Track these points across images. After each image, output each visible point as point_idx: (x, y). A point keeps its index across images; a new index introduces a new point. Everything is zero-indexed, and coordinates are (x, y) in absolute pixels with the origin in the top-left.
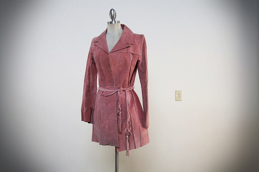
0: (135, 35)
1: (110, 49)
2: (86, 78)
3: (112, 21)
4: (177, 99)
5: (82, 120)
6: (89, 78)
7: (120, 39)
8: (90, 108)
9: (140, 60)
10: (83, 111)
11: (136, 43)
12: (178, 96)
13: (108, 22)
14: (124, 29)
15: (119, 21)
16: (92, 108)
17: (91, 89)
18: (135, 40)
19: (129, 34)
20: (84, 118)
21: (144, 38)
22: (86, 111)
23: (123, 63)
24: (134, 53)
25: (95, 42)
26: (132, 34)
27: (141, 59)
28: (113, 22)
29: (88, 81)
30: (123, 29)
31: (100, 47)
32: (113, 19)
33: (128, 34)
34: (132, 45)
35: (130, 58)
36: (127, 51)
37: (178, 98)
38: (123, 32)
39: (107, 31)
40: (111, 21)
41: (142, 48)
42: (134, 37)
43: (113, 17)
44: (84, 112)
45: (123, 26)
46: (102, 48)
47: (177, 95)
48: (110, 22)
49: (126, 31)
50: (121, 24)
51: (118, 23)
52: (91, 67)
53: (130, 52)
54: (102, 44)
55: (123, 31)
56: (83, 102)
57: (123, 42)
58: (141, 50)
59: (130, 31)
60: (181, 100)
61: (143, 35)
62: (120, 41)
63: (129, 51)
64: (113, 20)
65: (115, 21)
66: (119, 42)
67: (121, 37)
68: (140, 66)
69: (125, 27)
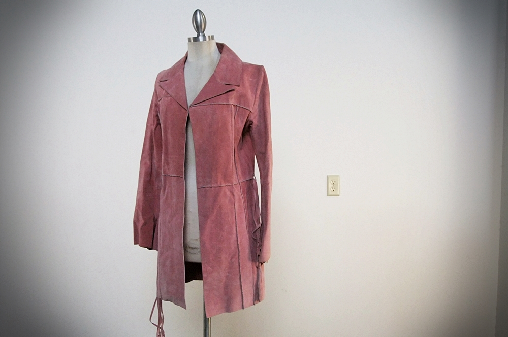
0: (246, 66)
2: (144, 155)
3: (198, 35)
4: (330, 193)
5: (135, 243)
6: (151, 155)
7: (213, 75)
8: (153, 218)
9: (254, 121)
10: (137, 223)
12: (332, 187)
13: (189, 39)
14: (223, 54)
15: (213, 36)
16: (156, 217)
17: (154, 179)
18: (245, 77)
19: (232, 65)
20: (140, 239)
22: (145, 224)
26: (240, 64)
27: (257, 117)
28: (201, 38)
29: (149, 162)
30: (221, 53)
31: (169, 92)
32: (200, 31)
33: (230, 64)
36: (228, 100)
37: (332, 190)
38: (220, 60)
40: (196, 36)
42: (243, 70)
43: (199, 28)
44: (140, 226)
45: (221, 47)
47: (330, 185)
48: (193, 38)
49: (226, 57)
50: (217, 43)
51: (210, 39)
52: (155, 133)
55: (221, 58)
56: (137, 205)
57: (219, 80)
59: (235, 58)
60: (339, 195)
61: (262, 66)
62: (213, 79)
63: (230, 101)
64: (201, 34)
65: (204, 36)
67: (215, 71)
69: (224, 49)
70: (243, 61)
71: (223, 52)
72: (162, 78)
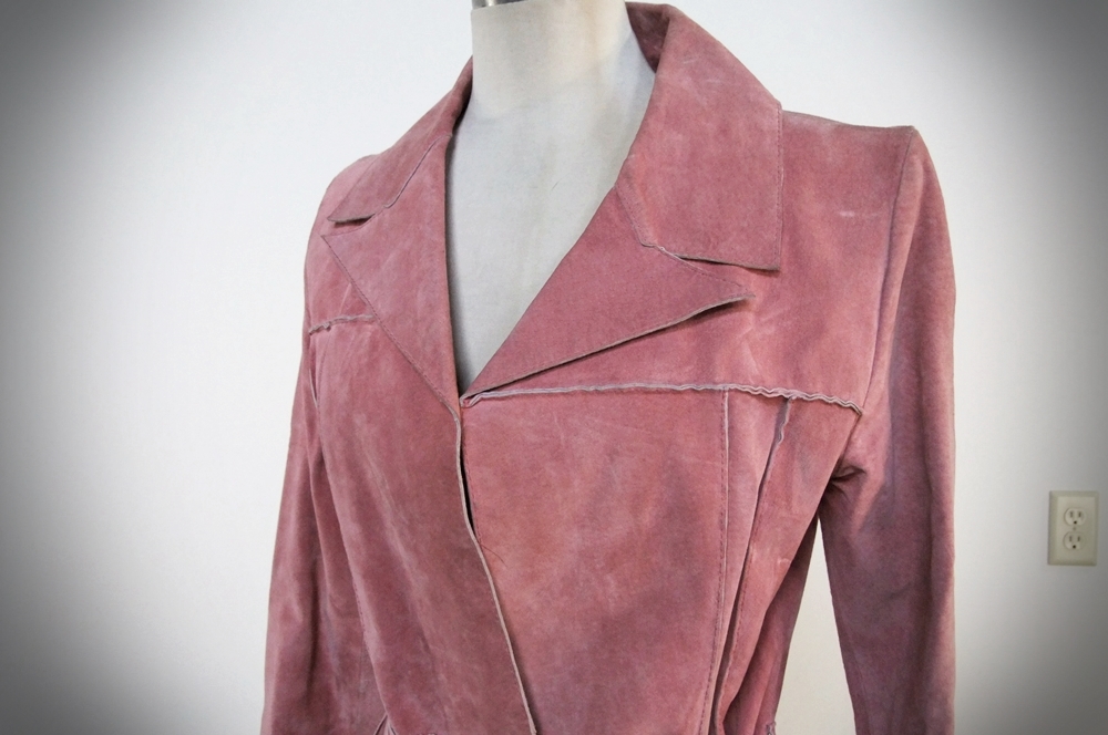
0: (801, 135)
1: (482, 340)
4: (1061, 554)
7: (614, 197)
9: (869, 466)
11: (825, 248)
12: (1070, 533)
14: (664, 71)
17: (333, 682)
18: (812, 207)
19: (724, 130)
21: (919, 168)
23: (648, 517)
24: (796, 393)
25: (339, 224)
26: (770, 123)
27: (883, 442)
30: (654, 62)
31: (368, 290)
33: (711, 127)
34: (763, 272)
35: (735, 454)
36: (705, 367)
37: (1067, 544)
39: (465, 92)
41: (891, 319)
42: (790, 165)
46: (384, 308)
47: (1062, 528)
49: (686, 83)
50: (632, 10)
53: (735, 374)
54: (392, 257)
55: (658, 86)
57: (650, 235)
58: (888, 337)
60: (1092, 565)
61: (910, 128)
63: (721, 373)
66: (592, 239)
67: (626, 174)
68: (861, 530)
69: (675, 39)
70: (785, 107)
71: (668, 58)
72: (343, 203)
